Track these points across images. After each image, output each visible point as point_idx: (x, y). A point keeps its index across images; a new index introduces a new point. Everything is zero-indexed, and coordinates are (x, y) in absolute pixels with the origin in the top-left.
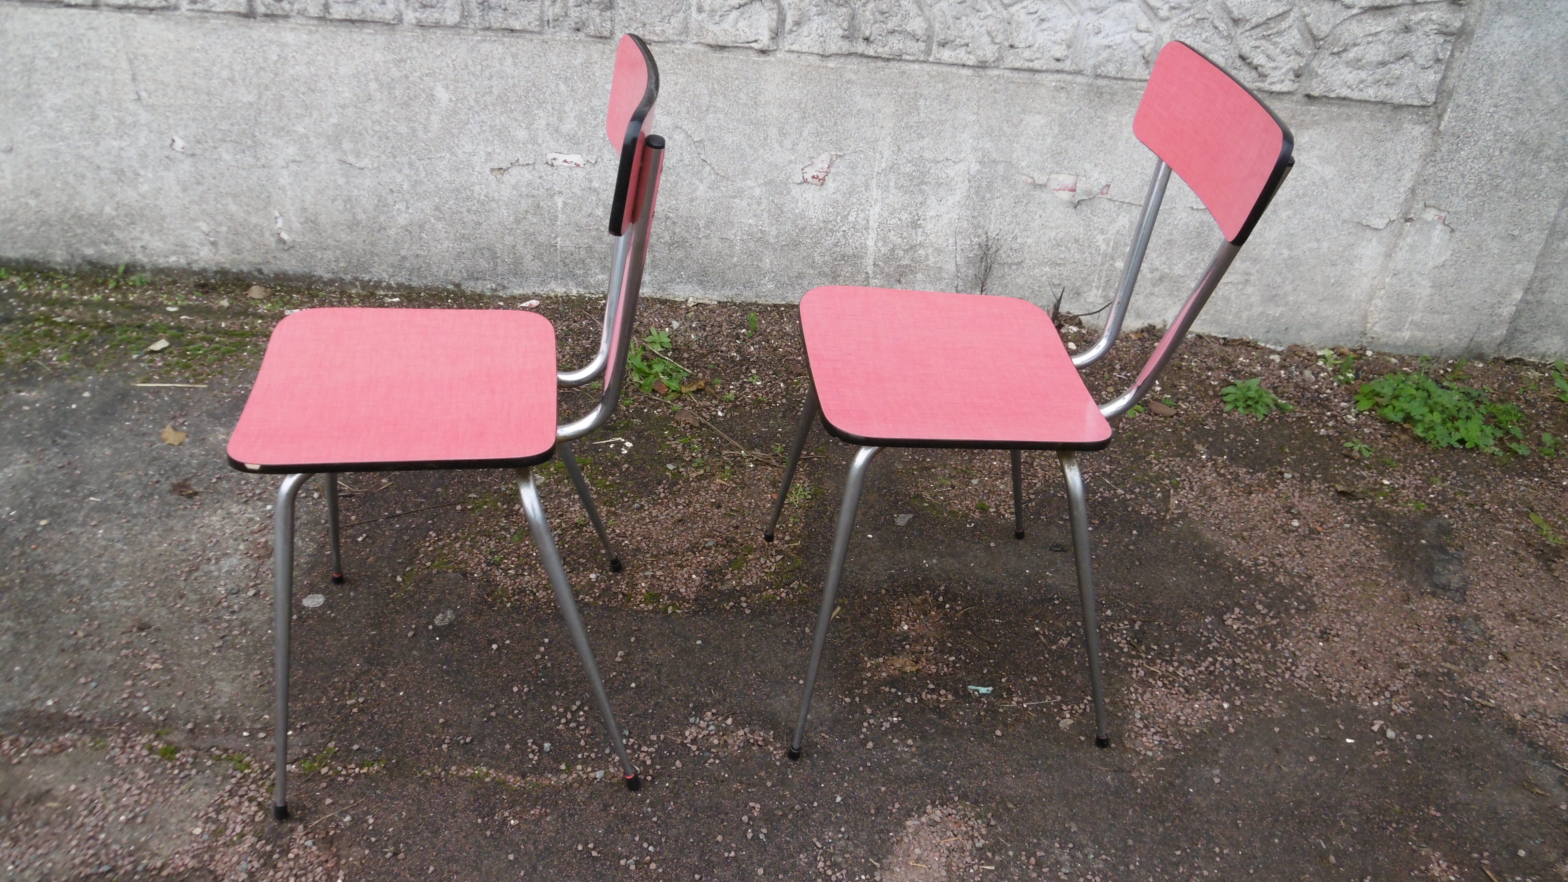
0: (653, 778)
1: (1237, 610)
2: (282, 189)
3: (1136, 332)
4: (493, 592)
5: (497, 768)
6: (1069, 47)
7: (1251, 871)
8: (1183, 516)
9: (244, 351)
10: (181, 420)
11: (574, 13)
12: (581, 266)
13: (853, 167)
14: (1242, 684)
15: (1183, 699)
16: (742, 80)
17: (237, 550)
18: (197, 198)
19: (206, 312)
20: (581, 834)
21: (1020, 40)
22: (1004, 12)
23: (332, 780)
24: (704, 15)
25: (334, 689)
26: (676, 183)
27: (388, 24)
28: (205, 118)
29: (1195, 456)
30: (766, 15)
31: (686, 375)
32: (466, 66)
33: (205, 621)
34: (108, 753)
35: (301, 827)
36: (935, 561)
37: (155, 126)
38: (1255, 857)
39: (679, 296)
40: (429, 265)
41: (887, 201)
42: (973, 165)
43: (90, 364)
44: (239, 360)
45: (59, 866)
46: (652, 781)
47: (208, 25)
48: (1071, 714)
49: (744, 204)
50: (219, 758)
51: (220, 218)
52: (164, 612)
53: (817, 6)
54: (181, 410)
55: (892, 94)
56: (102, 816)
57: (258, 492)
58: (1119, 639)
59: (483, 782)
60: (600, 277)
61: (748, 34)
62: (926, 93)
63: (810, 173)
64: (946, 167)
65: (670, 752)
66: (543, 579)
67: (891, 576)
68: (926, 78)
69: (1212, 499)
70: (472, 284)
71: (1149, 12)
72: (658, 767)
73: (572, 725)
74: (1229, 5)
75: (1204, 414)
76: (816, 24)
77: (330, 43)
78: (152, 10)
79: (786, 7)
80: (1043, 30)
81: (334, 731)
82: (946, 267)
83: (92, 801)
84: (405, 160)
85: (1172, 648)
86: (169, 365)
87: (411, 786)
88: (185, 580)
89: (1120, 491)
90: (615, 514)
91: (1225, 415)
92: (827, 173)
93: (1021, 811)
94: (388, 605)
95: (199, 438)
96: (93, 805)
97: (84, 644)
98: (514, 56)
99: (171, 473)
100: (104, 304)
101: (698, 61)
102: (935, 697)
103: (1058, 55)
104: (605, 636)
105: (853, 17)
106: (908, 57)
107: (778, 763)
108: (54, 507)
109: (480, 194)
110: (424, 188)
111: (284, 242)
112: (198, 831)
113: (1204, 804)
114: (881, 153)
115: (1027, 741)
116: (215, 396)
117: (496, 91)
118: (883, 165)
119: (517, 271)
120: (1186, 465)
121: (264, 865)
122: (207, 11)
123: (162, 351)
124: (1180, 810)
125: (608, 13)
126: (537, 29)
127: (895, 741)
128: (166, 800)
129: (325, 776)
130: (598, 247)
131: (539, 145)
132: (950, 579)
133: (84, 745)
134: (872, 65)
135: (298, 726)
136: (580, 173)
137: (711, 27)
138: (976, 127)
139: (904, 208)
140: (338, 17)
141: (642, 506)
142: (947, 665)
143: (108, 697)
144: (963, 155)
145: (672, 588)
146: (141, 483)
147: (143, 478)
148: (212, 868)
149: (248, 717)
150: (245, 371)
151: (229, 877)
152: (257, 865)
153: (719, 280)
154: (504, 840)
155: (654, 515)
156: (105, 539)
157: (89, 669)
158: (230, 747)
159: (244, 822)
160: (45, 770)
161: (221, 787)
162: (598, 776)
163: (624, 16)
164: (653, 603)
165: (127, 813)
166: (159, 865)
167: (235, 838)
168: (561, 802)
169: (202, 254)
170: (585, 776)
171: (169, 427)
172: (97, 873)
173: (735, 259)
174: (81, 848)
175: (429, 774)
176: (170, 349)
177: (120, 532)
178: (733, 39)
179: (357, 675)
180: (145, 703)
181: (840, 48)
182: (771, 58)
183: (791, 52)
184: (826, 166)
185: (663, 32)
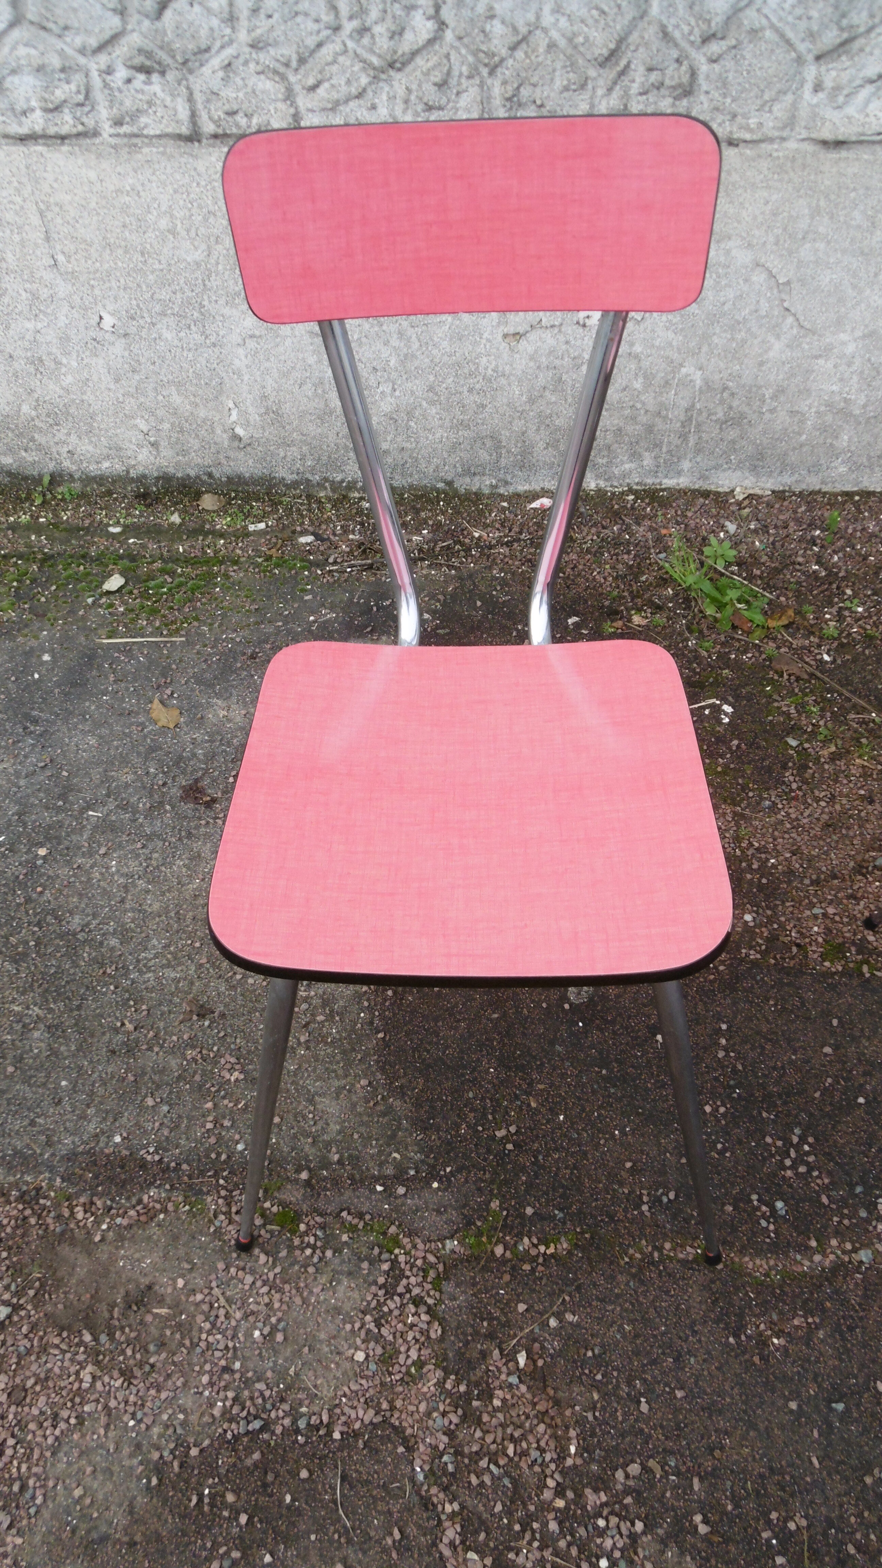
2: (238, 373)
9: (216, 585)
10: (168, 692)
12: (605, 453)
16: (861, 192)
18: (132, 390)
19: (155, 532)
23: (513, 1268)
24: (821, 95)
25: (473, 1110)
26: (744, 341)
28: (139, 286)
31: (766, 600)
34: (210, 1222)
35: (496, 1352)
37: (76, 299)
39: (722, 486)
40: (416, 459)
43: (40, 614)
45: (194, 1418)
47: (139, 156)
49: (830, 365)
50: (353, 1229)
51: (160, 413)
54: (164, 674)
56: (229, 1333)
60: (627, 466)
70: (468, 480)
73: (802, 1169)
78: (63, 138)
81: (492, 1182)
83: (211, 1306)
86: (132, 610)
87: (622, 1279)
90: (742, 816)
95: (196, 717)
96: (213, 1313)
97: (137, 1041)
99: (175, 769)
100: (34, 527)
101: (804, 166)
104: (797, 1016)
108: (50, 827)
109: (486, 369)
110: (416, 363)
111: (240, 439)
112: (360, 1356)
116: (198, 653)
119: (525, 463)
121: (464, 1418)
122: (136, 136)
123: (119, 590)
128: (305, 1301)
129: (503, 1261)
130: (630, 429)
133: (177, 1207)
135: (443, 1173)
137: (829, 113)
141: (774, 804)
143: (188, 1127)
145: (855, 934)
146: (144, 788)
147: (145, 779)
148: (397, 1423)
149: (372, 1156)
150: (224, 616)
151: (423, 1441)
152: (455, 1419)
153: (778, 464)
154: (773, 1373)
155: (793, 816)
156: (122, 875)
157: (153, 1083)
158: (364, 1210)
159: (417, 1341)
160: (137, 1251)
161: (371, 1278)
162: (864, 1259)
163: (706, 105)
164: (839, 959)
165: (260, 1325)
166: (325, 1418)
167: (413, 1370)
168: (828, 1304)
169: (140, 457)
170: (847, 1259)
171: (156, 701)
172: (248, 1433)
173: (804, 437)
174: (216, 1388)
175: (638, 1256)
176: (128, 588)
177: (137, 863)
178: (860, 130)
179: (494, 1086)
180: (237, 1137)
185: (760, 125)
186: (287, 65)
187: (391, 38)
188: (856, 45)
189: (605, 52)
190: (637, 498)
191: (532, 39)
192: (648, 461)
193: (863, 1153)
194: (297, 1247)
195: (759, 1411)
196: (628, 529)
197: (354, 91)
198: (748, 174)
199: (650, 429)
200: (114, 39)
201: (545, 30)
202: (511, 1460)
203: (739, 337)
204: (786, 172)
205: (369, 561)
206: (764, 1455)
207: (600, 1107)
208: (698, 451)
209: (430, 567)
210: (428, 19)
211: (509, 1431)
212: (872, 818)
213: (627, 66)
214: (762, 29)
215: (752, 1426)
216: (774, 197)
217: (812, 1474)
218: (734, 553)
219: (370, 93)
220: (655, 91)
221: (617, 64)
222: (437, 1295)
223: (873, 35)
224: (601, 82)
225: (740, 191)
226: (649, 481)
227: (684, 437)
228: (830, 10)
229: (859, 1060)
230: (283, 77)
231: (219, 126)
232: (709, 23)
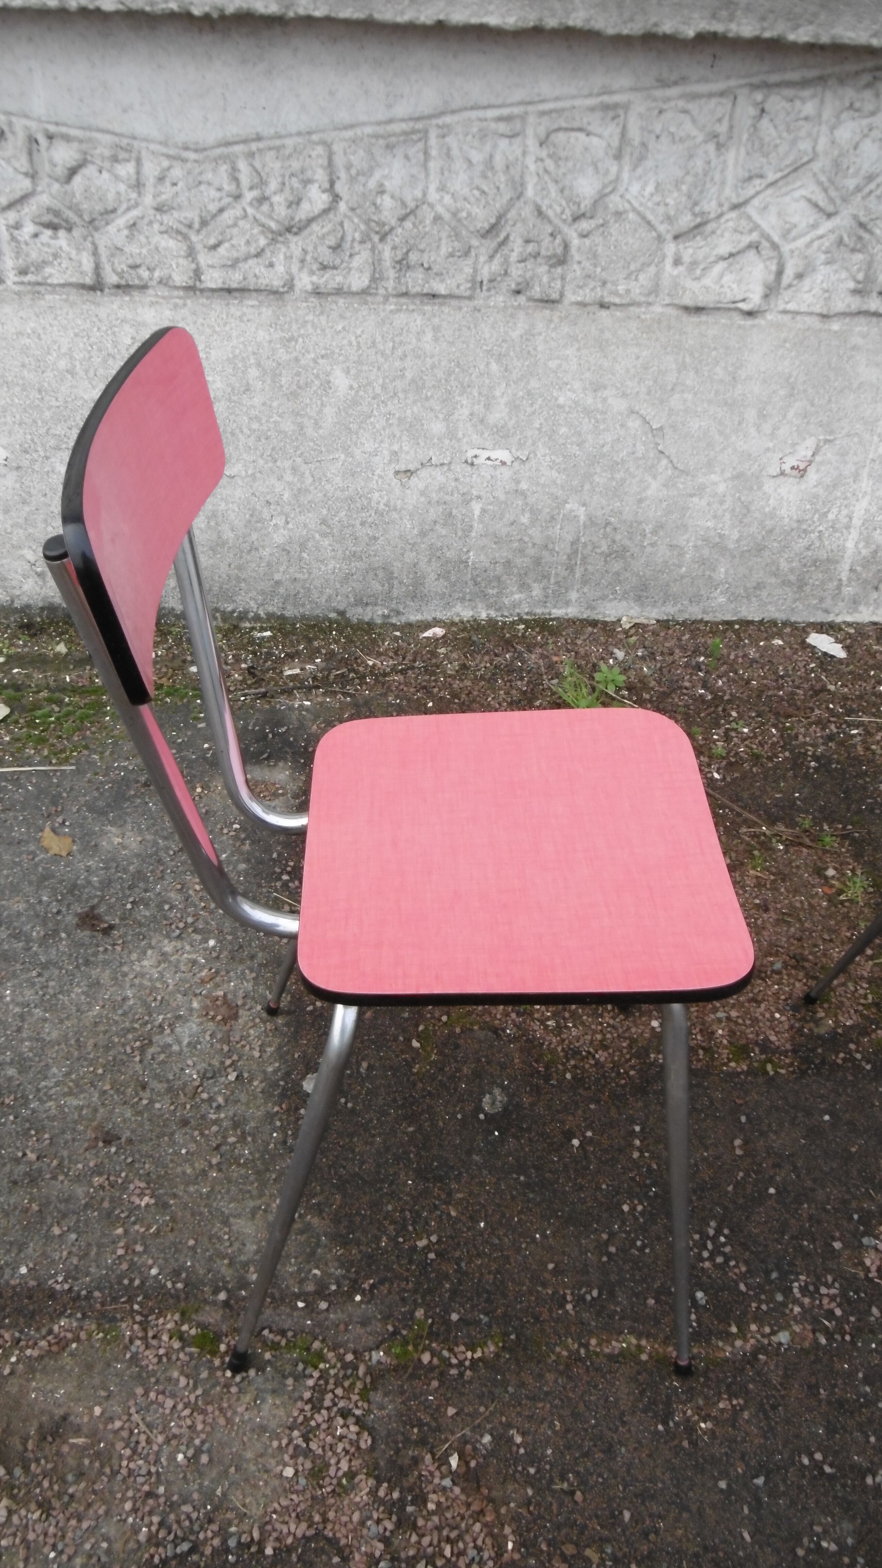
4: (541, 1056)
5: (648, 1336)
9: (105, 714)
10: (60, 820)
11: (516, 272)
12: (495, 584)
13: (843, 454)
16: (722, 351)
17: (191, 1010)
18: (21, 521)
19: (41, 661)
20: (797, 1436)
23: (442, 1374)
24: (681, 269)
25: (393, 1222)
26: (623, 480)
27: (275, 292)
28: (35, 422)
30: (762, 267)
32: (374, 343)
33: (185, 1123)
34: (126, 1348)
35: (428, 1457)
39: (609, 616)
40: (309, 589)
41: (878, 493)
44: (103, 727)
45: (118, 1546)
47: (42, 303)
49: (704, 503)
50: (275, 1346)
52: (128, 1114)
53: (827, 252)
54: (54, 803)
56: (152, 1458)
57: (190, 920)
59: (639, 1362)
60: (517, 596)
61: (735, 291)
63: (791, 461)
66: (595, 1032)
70: (360, 610)
72: (852, 1319)
73: (719, 1260)
76: (823, 276)
77: (200, 320)
79: (788, 255)
81: (415, 1291)
83: (131, 1432)
84: (287, 464)
86: (18, 740)
87: (550, 1377)
88: (141, 1061)
92: (810, 463)
94: (414, 1084)
95: (89, 845)
96: (134, 1439)
97: (40, 1171)
98: (436, 329)
99: (71, 898)
101: (669, 328)
104: (707, 1116)
105: (870, 264)
109: (378, 503)
110: (310, 497)
112: (289, 1472)
114: (879, 436)
116: (89, 781)
117: (409, 375)
119: (417, 594)
121: (399, 1524)
122: (39, 284)
123: (4, 719)
125: (559, 270)
126: (468, 293)
128: (229, 1421)
129: (431, 1368)
130: (518, 561)
131: (459, 440)
133: (90, 1336)
135: (366, 1286)
137: (689, 283)
140: (213, 286)
143: (97, 1254)
145: (758, 1035)
146: (38, 916)
147: (38, 907)
148: (331, 1535)
149: (291, 1274)
150: (115, 744)
151: (359, 1549)
152: (390, 1526)
153: (661, 595)
154: (703, 1456)
156: (17, 1004)
157: (59, 1212)
158: (286, 1327)
159: (347, 1452)
160: (49, 1382)
161: (296, 1394)
162: (783, 1340)
163: (578, 273)
164: (744, 1059)
165: (183, 1448)
166: (256, 1535)
167: (344, 1481)
168: (751, 1386)
169: (26, 587)
170: (766, 1342)
171: (47, 830)
172: (176, 1556)
173: (684, 569)
174: (140, 1514)
175: (565, 1353)
176: (14, 717)
177: (32, 991)
178: (717, 298)
179: (413, 1197)
180: (150, 1262)
181: (849, 306)
182: (759, 321)
183: (785, 312)
184: (810, 453)
185: (628, 291)
186: (190, 226)
187: (289, 206)
188: (709, 228)
189: (486, 226)
190: (527, 628)
191: (419, 212)
192: (537, 591)
193: (776, 1240)
194: (218, 1368)
195: (691, 1494)
196: (520, 657)
197: (253, 251)
198: (620, 332)
199: (537, 561)
200: (24, 199)
201: (431, 206)
202: (448, 1561)
203: (618, 476)
204: (654, 332)
205: (263, 690)
206: (698, 1535)
207: (520, 1212)
208: (585, 582)
209: (324, 694)
210: (324, 191)
211: (445, 1533)
212: (768, 925)
213: (507, 238)
214: (625, 212)
215: (685, 1508)
216: (644, 354)
217: (744, 1549)
218: (623, 678)
219: (268, 253)
220: (533, 260)
221: (497, 235)
222: (366, 1406)
223: (722, 220)
224: (483, 250)
225: (613, 347)
226: (539, 611)
227: (571, 569)
228: (684, 199)
229: (768, 1153)
230: (186, 237)
231: (122, 278)
232: (579, 205)
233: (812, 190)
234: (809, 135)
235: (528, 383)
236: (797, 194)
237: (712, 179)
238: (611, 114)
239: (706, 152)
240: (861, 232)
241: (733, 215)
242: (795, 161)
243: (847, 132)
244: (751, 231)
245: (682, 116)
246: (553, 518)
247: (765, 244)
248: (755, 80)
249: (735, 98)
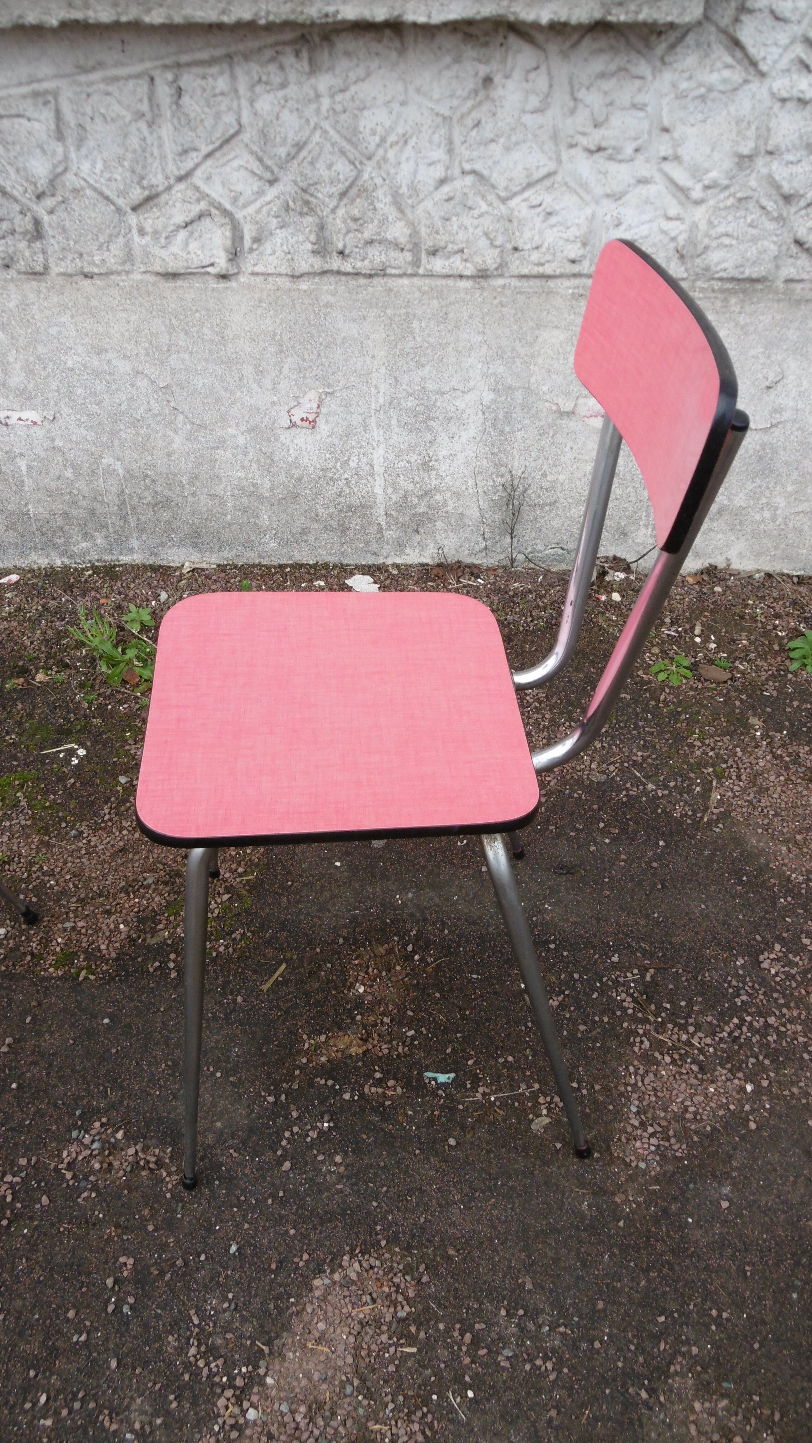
0: (10, 1222)
1: (777, 947)
3: (696, 574)
6: (584, 245)
7: (756, 1346)
8: (725, 816)
12: (60, 534)
13: (346, 405)
14: (774, 1055)
15: (694, 1081)
16: (204, 313)
21: (526, 238)
22: (503, 208)
24: (148, 238)
29: (748, 733)
30: (219, 233)
36: (410, 895)
38: (764, 1323)
39: (173, 561)
41: (391, 442)
42: (485, 394)
46: (8, 1227)
48: (549, 1109)
49: (229, 454)
53: (277, 217)
55: (380, 317)
58: (624, 995)
60: (84, 545)
61: (201, 257)
62: (419, 312)
63: (298, 415)
64: (454, 398)
65: (38, 1183)
67: (354, 919)
68: (417, 295)
69: (763, 791)
71: (679, 194)
72: (19, 1205)
74: (777, 178)
75: (764, 675)
76: (279, 239)
79: (242, 221)
80: (552, 226)
82: (467, 512)
85: (690, 1003)
89: (651, 786)
90: (48, 845)
91: (790, 676)
92: (318, 414)
93: (464, 1259)
101: (149, 294)
102: (380, 1090)
103: (572, 255)
105: (322, 227)
106: (393, 271)
107: (168, 1195)
113: (703, 1242)
114: (376, 387)
115: (488, 1152)
118: (381, 401)
120: (735, 747)
124: (673, 1251)
125: (38, 245)
127: (321, 1158)
130: (74, 512)
132: (425, 920)
134: (352, 283)
136: (39, 432)
137: (157, 251)
138: (484, 349)
139: (412, 448)
141: (81, 833)
142: (404, 1043)
144: (472, 383)
145: (92, 944)
153: (215, 541)
155: (92, 844)
163: (56, 246)
164: (65, 966)
173: (229, 517)
178: (185, 264)
181: (312, 266)
182: (233, 284)
183: (253, 274)
184: (315, 406)
185: (103, 261)
188: (161, 199)
190: (94, 573)
192: (100, 540)
198: (104, 299)
203: (141, 432)
204: (136, 298)
208: (142, 531)
214: (83, 189)
216: (133, 318)
220: (11, 237)
223: (173, 192)
225: (103, 314)
226: (108, 558)
227: (124, 518)
228: (128, 174)
232: (35, 185)
233: (246, 159)
234: (229, 109)
235: (35, 349)
236: (235, 164)
237: (152, 155)
238: (41, 100)
239: (139, 130)
240: (307, 197)
241: (181, 186)
242: (223, 134)
243: (266, 103)
244: (198, 201)
245: (108, 98)
246: (93, 472)
247: (214, 211)
248: (167, 61)
249: (152, 79)
